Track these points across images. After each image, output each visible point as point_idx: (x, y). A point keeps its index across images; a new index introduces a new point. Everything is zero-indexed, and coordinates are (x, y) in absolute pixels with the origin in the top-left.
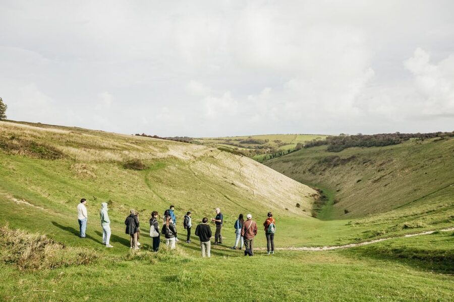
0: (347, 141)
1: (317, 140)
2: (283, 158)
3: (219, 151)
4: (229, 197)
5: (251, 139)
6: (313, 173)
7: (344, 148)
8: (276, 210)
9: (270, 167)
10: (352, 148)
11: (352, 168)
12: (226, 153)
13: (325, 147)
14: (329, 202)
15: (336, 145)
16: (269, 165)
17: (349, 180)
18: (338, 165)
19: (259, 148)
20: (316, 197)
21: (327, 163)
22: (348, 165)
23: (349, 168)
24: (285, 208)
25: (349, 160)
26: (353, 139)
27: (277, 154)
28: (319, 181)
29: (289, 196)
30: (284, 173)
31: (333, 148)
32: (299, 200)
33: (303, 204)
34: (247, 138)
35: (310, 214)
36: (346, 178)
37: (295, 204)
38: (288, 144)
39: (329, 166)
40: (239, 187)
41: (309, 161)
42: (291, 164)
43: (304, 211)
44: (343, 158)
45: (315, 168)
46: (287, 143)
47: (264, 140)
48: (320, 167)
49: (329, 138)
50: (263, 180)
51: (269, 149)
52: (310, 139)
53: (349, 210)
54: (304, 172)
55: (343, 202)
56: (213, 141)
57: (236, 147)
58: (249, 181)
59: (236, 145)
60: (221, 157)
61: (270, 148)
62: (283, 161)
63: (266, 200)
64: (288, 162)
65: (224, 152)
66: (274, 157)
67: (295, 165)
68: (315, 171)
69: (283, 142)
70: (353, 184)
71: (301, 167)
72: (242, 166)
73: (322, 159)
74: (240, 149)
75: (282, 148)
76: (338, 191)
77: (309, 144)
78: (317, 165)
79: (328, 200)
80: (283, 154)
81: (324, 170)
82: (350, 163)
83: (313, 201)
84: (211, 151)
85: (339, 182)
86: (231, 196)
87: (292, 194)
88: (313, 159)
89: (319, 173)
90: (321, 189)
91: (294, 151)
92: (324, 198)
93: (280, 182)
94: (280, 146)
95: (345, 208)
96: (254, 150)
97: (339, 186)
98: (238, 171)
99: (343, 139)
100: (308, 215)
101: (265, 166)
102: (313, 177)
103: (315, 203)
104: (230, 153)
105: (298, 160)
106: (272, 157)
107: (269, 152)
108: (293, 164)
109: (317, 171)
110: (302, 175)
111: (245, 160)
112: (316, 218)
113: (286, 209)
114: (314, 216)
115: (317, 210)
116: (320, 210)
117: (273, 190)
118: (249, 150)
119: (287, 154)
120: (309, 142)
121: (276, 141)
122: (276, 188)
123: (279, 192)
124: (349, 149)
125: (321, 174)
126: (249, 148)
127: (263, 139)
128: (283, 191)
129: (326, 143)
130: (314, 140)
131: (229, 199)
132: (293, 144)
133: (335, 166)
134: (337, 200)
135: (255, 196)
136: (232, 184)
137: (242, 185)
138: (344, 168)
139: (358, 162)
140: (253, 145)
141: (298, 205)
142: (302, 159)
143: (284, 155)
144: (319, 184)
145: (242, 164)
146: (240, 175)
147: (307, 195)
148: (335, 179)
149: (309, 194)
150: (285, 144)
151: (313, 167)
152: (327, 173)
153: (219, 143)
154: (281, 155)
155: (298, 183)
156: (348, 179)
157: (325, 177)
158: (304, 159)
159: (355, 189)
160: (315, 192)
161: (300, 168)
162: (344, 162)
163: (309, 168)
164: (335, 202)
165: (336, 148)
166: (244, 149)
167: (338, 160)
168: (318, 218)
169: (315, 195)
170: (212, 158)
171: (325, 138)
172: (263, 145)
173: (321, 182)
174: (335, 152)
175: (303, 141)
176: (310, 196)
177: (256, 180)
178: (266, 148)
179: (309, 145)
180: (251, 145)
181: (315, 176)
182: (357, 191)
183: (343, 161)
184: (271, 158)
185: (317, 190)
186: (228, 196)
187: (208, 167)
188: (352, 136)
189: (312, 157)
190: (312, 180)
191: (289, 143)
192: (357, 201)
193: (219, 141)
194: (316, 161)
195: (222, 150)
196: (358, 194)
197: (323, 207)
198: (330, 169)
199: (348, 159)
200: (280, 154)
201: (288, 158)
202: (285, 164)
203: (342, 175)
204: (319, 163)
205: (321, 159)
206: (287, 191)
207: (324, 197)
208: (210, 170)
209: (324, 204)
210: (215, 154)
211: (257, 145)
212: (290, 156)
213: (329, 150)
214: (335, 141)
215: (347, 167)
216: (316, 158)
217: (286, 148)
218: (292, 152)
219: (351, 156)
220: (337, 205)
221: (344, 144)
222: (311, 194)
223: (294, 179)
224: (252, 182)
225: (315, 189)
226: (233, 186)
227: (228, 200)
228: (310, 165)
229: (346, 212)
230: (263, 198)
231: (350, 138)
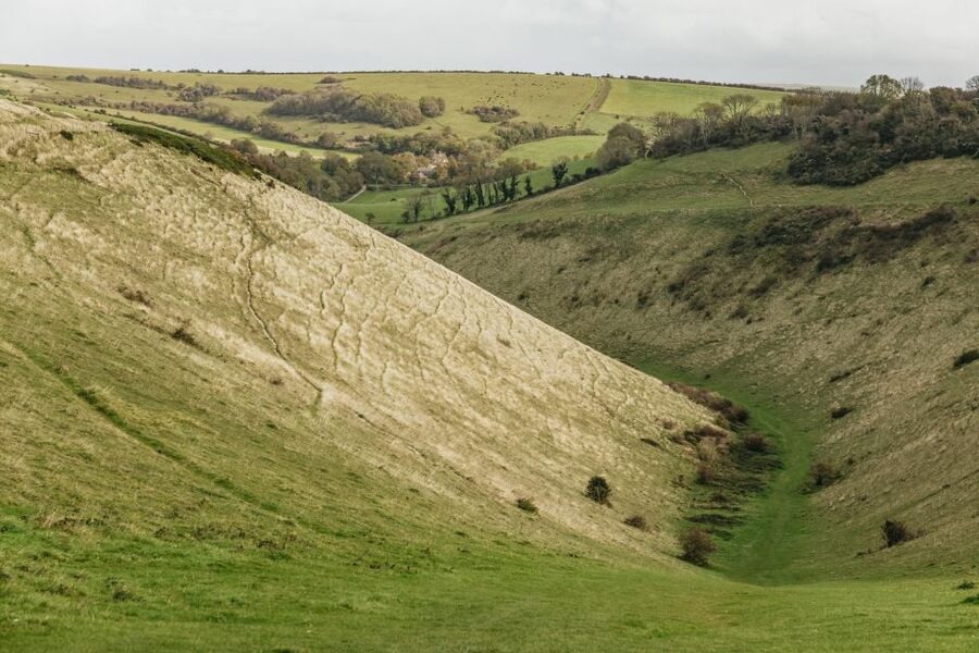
0: (907, 124)
1: (729, 114)
2: (524, 212)
3: (122, 140)
4: (116, 403)
5: (335, 89)
6: (698, 307)
7: (887, 163)
8: (448, 504)
9: (443, 259)
10: (937, 164)
11: (927, 282)
12: (169, 157)
13: (776, 154)
14: (784, 477)
15: (840, 144)
16: (440, 251)
17: (904, 355)
18: (845, 261)
19: (381, 148)
20: (707, 445)
21: (781, 249)
22: (907, 263)
23: (911, 283)
24: (514, 498)
25: (910, 233)
26: (944, 110)
27: (489, 191)
28: (730, 352)
29: (547, 435)
30: (522, 300)
31: (819, 161)
32: (606, 454)
33: (629, 484)
34: (311, 85)
35: (670, 542)
36: (887, 338)
37: (581, 482)
38: (558, 133)
39: (793, 265)
40: (222, 357)
41: (671, 235)
42: (565, 249)
43: (635, 522)
44: (879, 224)
45: (711, 279)
46: (550, 125)
47: (414, 99)
48: (738, 269)
49: (798, 99)
50: (390, 330)
51: (442, 160)
52: (687, 108)
53: (910, 527)
54: (643, 301)
55: (870, 478)
56: (94, 90)
57: (241, 136)
58: (301, 331)
59: (243, 126)
60: (128, 179)
61: (450, 151)
62: (520, 227)
63: (395, 444)
64: (553, 234)
65: (154, 148)
66: (468, 203)
67: (590, 257)
68: (705, 295)
69: (529, 116)
70: (933, 379)
71: (623, 271)
72: (267, 241)
73: (753, 228)
74: (265, 148)
75: (521, 153)
76: (839, 414)
77: (679, 131)
78: (723, 263)
79: (777, 466)
80: (521, 187)
81: (761, 291)
82: (916, 254)
83: (689, 471)
84: (67, 136)
85: (845, 366)
86: (135, 396)
87: (565, 418)
88: (698, 221)
89: (733, 305)
90: (738, 404)
91: (591, 173)
92: (754, 454)
93: (494, 348)
94: (507, 142)
95: (883, 510)
96: (351, 158)
97: (845, 385)
98: (234, 268)
99: (885, 109)
100: (654, 548)
101: (410, 255)
102: (691, 331)
103: (702, 480)
104: (191, 159)
105: (610, 230)
106: (459, 205)
107: (444, 176)
108: (580, 250)
109: (718, 295)
110: (628, 318)
111: (287, 205)
112: (704, 565)
113: (524, 505)
114: (694, 553)
115: (713, 519)
116: (730, 522)
117: (450, 396)
118: (318, 155)
119: (547, 190)
120: (677, 121)
121: (483, 114)
122: (472, 382)
123: (484, 405)
124: (913, 167)
125: (740, 314)
126: (320, 144)
127: (413, 95)
128: (512, 402)
129: (781, 133)
130: (713, 110)
131: (111, 416)
132: (587, 133)
133: (826, 265)
134: (837, 464)
135: (325, 417)
136: (179, 335)
137: (251, 352)
138: (882, 279)
139: (965, 248)
140: (345, 132)
141: (598, 490)
142: (634, 221)
143: (531, 195)
144: (726, 369)
145: (263, 225)
146: (248, 295)
147: (654, 431)
148: (823, 346)
149: (668, 426)
150: (538, 134)
151: (698, 270)
152: (777, 309)
153: (133, 106)
154: (510, 193)
155: (605, 359)
156: (898, 347)
157: (765, 329)
158: (646, 219)
159: (942, 407)
160: (705, 418)
161: (620, 277)
162: (884, 243)
163: (673, 275)
164: (823, 478)
165: (838, 158)
166: (293, 152)
167: (846, 235)
168: (717, 570)
169: (705, 432)
170: (67, 181)
171: (777, 102)
172: (410, 132)
173: (738, 359)
174: (834, 184)
175: (644, 116)
176: (675, 440)
177: (345, 329)
178: (427, 148)
179: (681, 142)
180: (334, 129)
181: (705, 327)
182: (957, 414)
183: (875, 239)
184: (451, 210)
185: (715, 407)
186: (104, 392)
187: (26, 231)
188: (938, 95)
189: (693, 210)
190: (688, 349)
191: (565, 126)
192: (956, 473)
193: (140, 96)
194: (718, 236)
195: (141, 135)
196: (962, 432)
197: (751, 506)
198: (798, 285)
199: (905, 226)
200: (508, 188)
201: (553, 214)
202: (532, 249)
203: (864, 322)
204: (736, 246)
205: (746, 222)
206: (533, 401)
207: (756, 447)
208: (40, 246)
209: (756, 487)
210: (90, 153)
211: (370, 131)
212: (563, 202)
213: (796, 173)
214: (834, 123)
215: (899, 277)
216: (719, 220)
217: (542, 155)
218: (578, 178)
219: (925, 208)
220: (829, 495)
221: (887, 137)
222: (680, 427)
223: (585, 339)
224: (319, 340)
225: (705, 402)
226: (178, 348)
227: (95, 416)
228: (681, 257)
229: (895, 534)
230: (375, 434)
231: (929, 106)
